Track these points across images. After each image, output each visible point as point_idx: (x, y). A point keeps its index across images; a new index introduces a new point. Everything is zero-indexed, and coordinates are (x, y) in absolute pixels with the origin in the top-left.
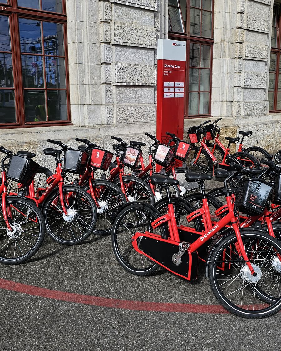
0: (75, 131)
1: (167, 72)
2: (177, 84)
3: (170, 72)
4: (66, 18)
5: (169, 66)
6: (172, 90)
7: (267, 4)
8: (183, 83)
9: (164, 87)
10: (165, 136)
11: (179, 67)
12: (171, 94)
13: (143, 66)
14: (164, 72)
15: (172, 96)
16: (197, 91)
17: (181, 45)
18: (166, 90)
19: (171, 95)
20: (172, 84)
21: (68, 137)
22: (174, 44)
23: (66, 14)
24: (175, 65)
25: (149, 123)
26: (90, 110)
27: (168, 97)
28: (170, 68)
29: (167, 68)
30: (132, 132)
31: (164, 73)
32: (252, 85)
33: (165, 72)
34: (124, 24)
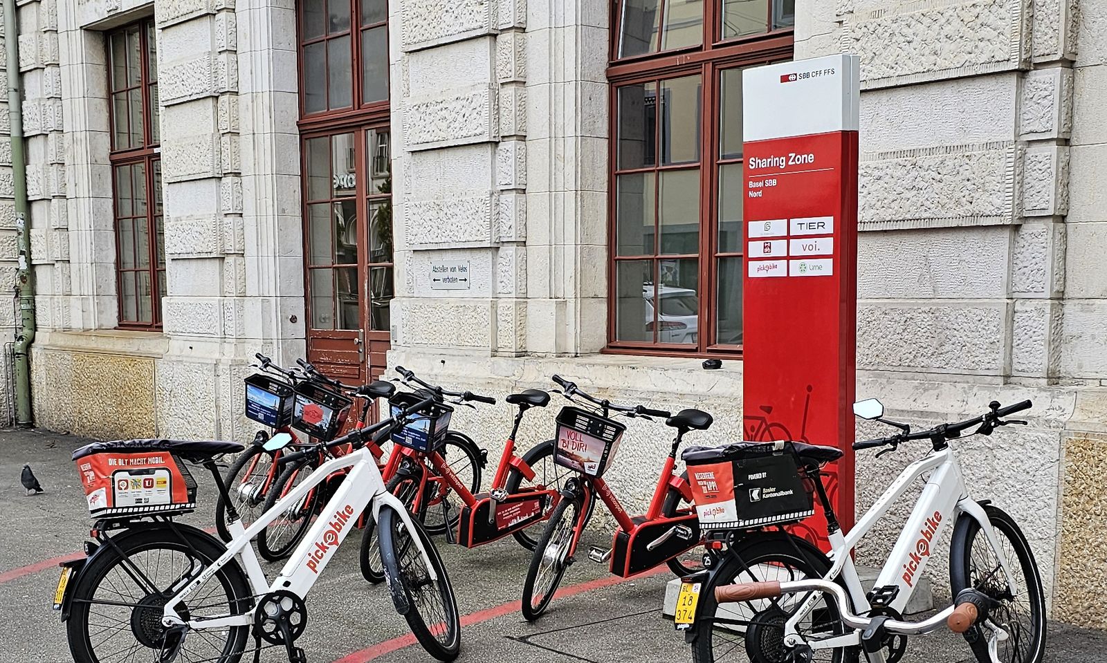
1: (761, 184)
2: (799, 226)
3: (772, 183)
5: (764, 163)
6: (779, 248)
8: (829, 220)
9: (748, 240)
10: (754, 418)
11: (808, 159)
12: (775, 262)
13: (949, 149)
14: (746, 185)
15: (779, 270)
17: (818, 73)
19: (775, 267)
20: (778, 227)
21: (689, 389)
22: (785, 79)
24: (793, 155)
27: (763, 274)
28: (769, 169)
29: (758, 170)
31: (747, 189)
33: (751, 185)
34: (879, 14)
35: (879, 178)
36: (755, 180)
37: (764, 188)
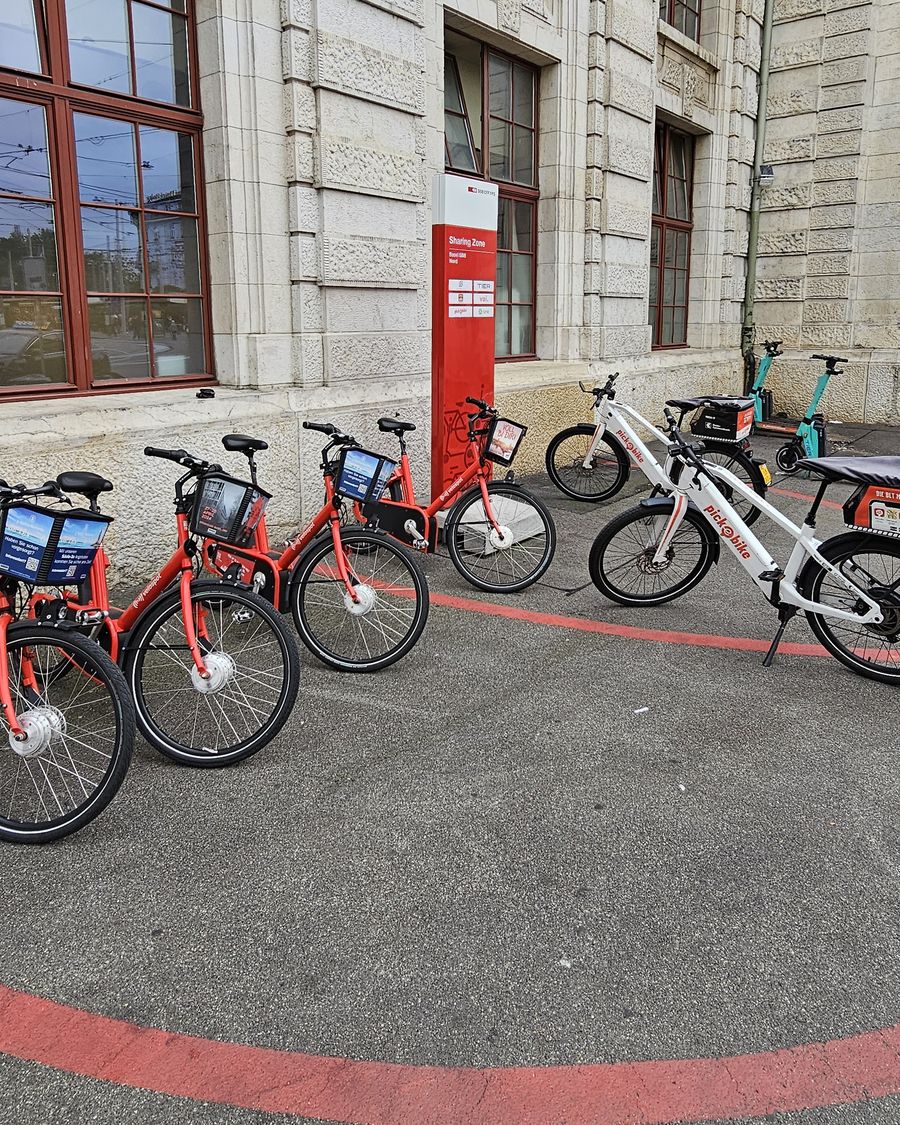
0: (226, 402)
1: (457, 255)
2: (479, 285)
3: (464, 255)
4: (202, 120)
5: (459, 242)
6: (467, 299)
7: (646, 119)
8: (492, 283)
9: (448, 292)
10: (452, 412)
11: (483, 244)
12: (466, 308)
13: (391, 241)
14: (449, 254)
15: (468, 313)
16: (506, 302)
17: (487, 192)
18: (453, 298)
19: (465, 311)
20: (467, 284)
21: (206, 418)
22: (470, 189)
23: (201, 110)
24: (474, 240)
25: (407, 377)
26: (264, 348)
27: (459, 315)
28: (462, 246)
29: (455, 246)
30: (368, 401)
31: (449, 257)
32: (622, 291)
33: (452, 254)
34: (346, 140)
35: (353, 252)
36: (454, 252)
37: (459, 259)
